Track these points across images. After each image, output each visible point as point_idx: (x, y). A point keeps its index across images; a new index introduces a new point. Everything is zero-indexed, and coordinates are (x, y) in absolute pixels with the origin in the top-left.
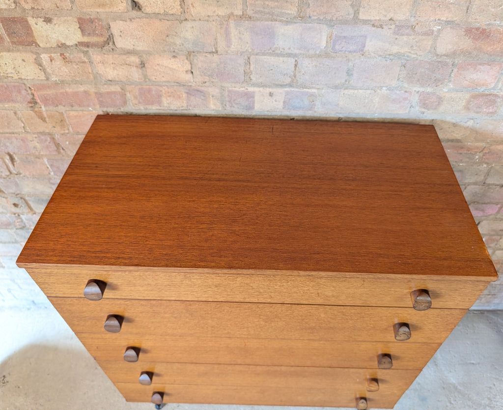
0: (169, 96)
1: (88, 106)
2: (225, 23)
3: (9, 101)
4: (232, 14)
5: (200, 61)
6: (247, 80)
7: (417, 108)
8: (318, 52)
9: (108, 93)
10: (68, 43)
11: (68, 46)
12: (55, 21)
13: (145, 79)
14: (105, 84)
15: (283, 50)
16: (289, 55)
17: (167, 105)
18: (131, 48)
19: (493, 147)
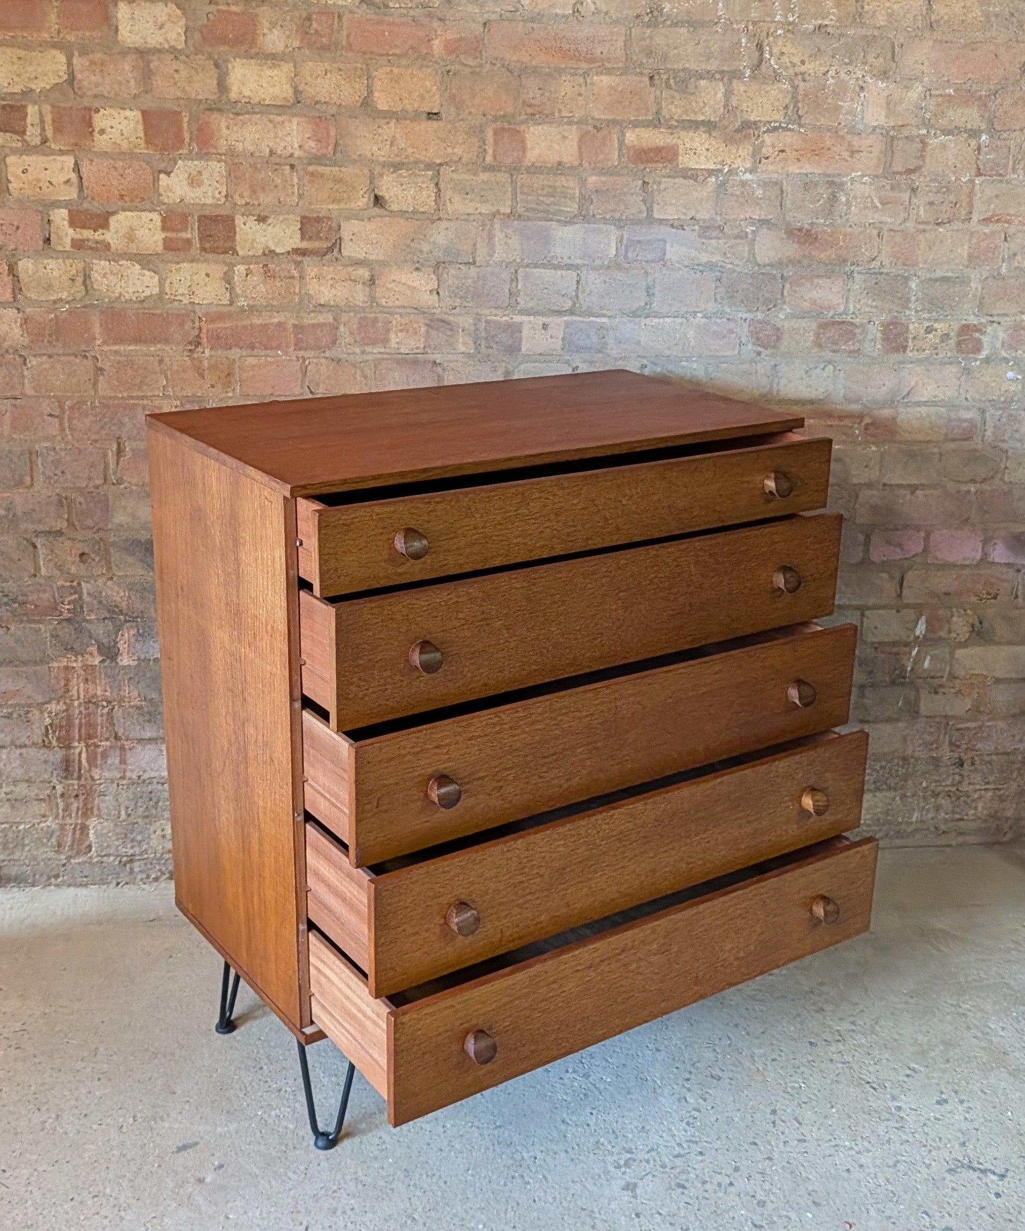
0: (401, 331)
1: (278, 348)
2: (489, 223)
3: (159, 342)
4: (498, 212)
5: (452, 275)
6: (512, 304)
7: (750, 346)
8: (606, 263)
9: (313, 325)
10: (278, 250)
11: (278, 254)
12: (270, 221)
13: (372, 302)
14: (313, 311)
15: (560, 260)
16: (569, 267)
17: (396, 346)
18: (361, 256)
19: (875, 413)
